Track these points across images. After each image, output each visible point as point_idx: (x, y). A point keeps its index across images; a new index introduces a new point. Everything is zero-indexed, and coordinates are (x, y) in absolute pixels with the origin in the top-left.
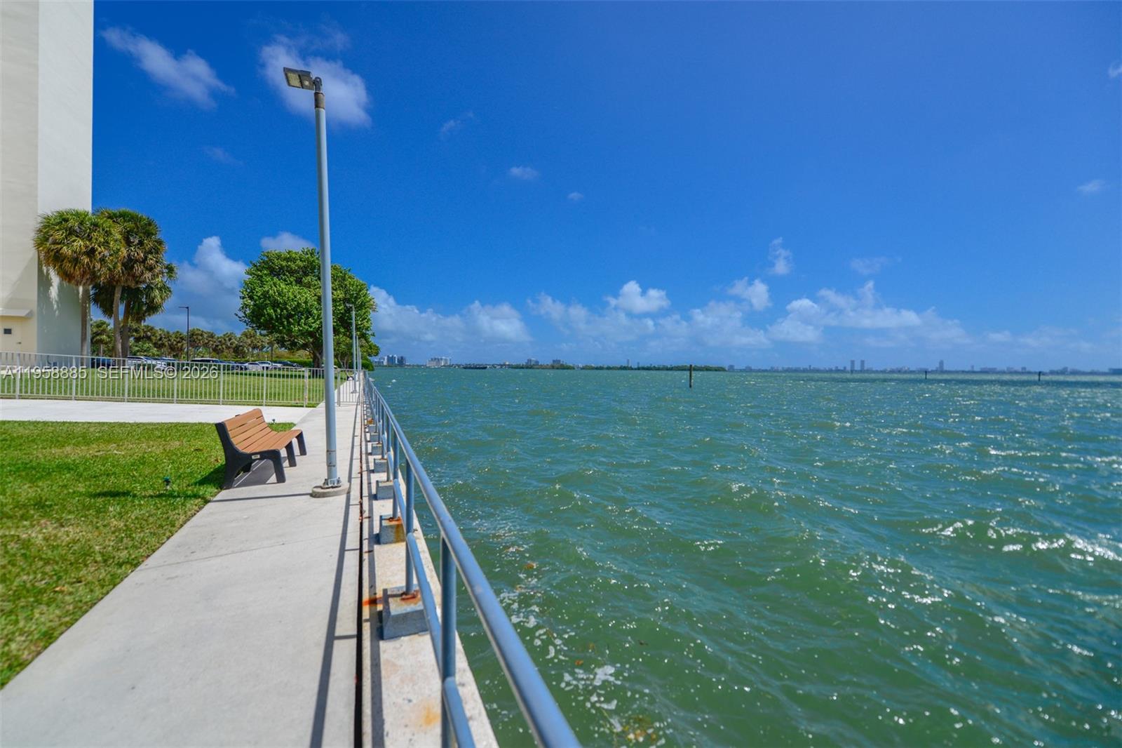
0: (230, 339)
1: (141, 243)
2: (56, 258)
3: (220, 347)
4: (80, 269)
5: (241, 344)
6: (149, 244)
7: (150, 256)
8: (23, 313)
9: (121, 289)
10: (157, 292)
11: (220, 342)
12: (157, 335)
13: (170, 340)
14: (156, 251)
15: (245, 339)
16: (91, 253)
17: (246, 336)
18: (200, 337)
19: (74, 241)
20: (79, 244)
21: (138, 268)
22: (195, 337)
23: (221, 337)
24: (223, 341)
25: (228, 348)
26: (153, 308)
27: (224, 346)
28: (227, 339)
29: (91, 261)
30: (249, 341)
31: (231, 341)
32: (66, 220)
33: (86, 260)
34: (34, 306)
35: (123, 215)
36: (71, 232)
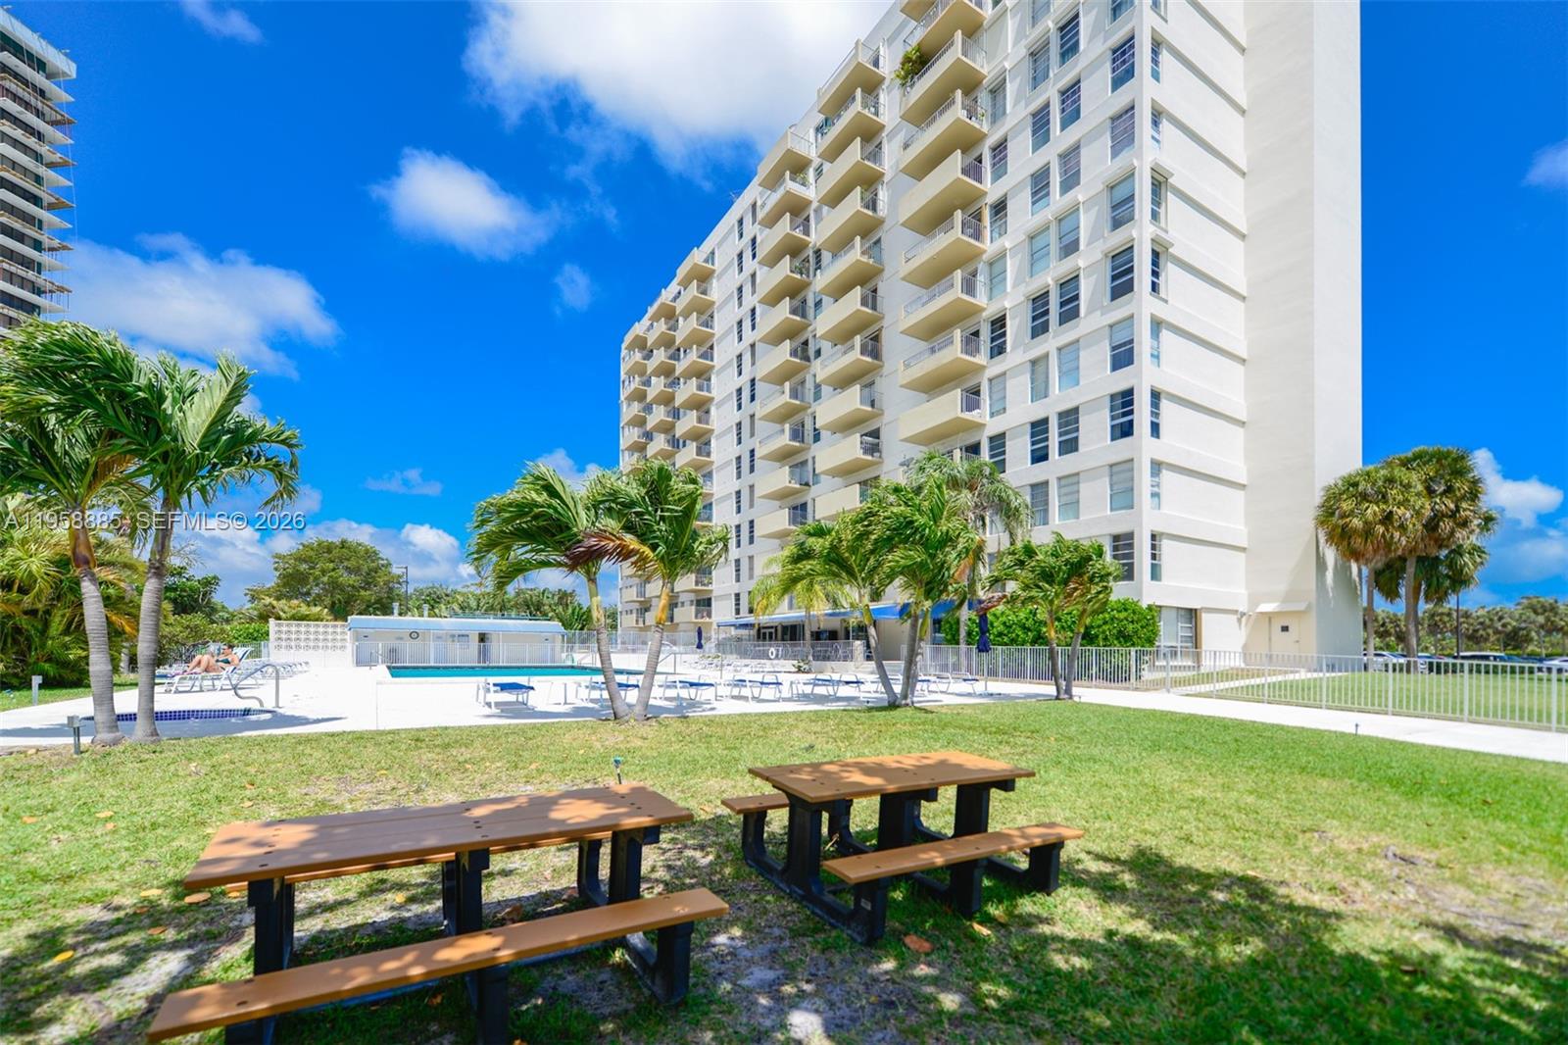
0: (1500, 619)
1: (1449, 490)
2: (1341, 536)
3: (1481, 632)
4: (1372, 542)
5: (1523, 625)
6: (1461, 486)
7: (1464, 505)
8: (1302, 607)
9: (1414, 560)
10: (1466, 558)
11: (1481, 623)
12: (1380, 618)
13: (1398, 626)
14: (1474, 495)
15: (1533, 616)
16: (1388, 519)
17: (1536, 612)
18: (1446, 619)
19: (1367, 508)
20: (1373, 510)
21: (1446, 526)
22: (1437, 618)
23: (1483, 616)
24: (1488, 622)
25: (1496, 632)
26: (1459, 580)
27: (1490, 631)
28: (1496, 618)
29: (1388, 530)
30: (1541, 619)
31: (1503, 621)
32: (1355, 485)
33: (1380, 529)
34: (1313, 597)
35: (1418, 456)
36: (1364, 497)
